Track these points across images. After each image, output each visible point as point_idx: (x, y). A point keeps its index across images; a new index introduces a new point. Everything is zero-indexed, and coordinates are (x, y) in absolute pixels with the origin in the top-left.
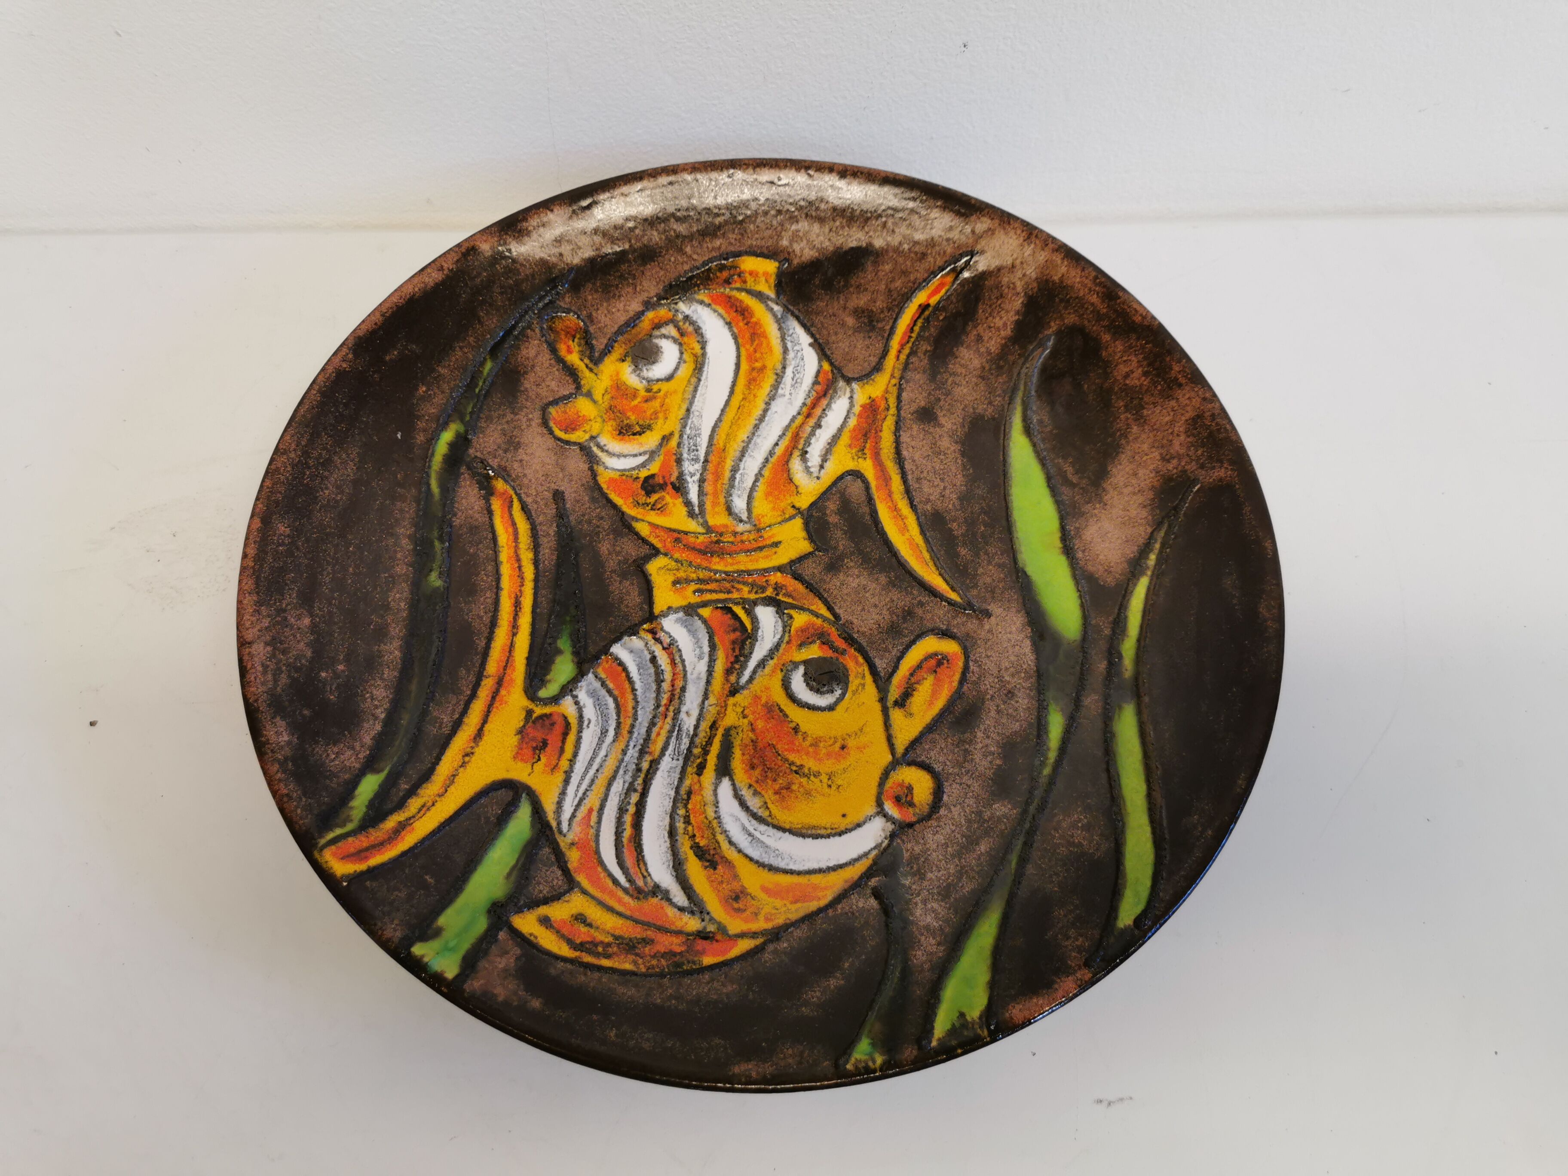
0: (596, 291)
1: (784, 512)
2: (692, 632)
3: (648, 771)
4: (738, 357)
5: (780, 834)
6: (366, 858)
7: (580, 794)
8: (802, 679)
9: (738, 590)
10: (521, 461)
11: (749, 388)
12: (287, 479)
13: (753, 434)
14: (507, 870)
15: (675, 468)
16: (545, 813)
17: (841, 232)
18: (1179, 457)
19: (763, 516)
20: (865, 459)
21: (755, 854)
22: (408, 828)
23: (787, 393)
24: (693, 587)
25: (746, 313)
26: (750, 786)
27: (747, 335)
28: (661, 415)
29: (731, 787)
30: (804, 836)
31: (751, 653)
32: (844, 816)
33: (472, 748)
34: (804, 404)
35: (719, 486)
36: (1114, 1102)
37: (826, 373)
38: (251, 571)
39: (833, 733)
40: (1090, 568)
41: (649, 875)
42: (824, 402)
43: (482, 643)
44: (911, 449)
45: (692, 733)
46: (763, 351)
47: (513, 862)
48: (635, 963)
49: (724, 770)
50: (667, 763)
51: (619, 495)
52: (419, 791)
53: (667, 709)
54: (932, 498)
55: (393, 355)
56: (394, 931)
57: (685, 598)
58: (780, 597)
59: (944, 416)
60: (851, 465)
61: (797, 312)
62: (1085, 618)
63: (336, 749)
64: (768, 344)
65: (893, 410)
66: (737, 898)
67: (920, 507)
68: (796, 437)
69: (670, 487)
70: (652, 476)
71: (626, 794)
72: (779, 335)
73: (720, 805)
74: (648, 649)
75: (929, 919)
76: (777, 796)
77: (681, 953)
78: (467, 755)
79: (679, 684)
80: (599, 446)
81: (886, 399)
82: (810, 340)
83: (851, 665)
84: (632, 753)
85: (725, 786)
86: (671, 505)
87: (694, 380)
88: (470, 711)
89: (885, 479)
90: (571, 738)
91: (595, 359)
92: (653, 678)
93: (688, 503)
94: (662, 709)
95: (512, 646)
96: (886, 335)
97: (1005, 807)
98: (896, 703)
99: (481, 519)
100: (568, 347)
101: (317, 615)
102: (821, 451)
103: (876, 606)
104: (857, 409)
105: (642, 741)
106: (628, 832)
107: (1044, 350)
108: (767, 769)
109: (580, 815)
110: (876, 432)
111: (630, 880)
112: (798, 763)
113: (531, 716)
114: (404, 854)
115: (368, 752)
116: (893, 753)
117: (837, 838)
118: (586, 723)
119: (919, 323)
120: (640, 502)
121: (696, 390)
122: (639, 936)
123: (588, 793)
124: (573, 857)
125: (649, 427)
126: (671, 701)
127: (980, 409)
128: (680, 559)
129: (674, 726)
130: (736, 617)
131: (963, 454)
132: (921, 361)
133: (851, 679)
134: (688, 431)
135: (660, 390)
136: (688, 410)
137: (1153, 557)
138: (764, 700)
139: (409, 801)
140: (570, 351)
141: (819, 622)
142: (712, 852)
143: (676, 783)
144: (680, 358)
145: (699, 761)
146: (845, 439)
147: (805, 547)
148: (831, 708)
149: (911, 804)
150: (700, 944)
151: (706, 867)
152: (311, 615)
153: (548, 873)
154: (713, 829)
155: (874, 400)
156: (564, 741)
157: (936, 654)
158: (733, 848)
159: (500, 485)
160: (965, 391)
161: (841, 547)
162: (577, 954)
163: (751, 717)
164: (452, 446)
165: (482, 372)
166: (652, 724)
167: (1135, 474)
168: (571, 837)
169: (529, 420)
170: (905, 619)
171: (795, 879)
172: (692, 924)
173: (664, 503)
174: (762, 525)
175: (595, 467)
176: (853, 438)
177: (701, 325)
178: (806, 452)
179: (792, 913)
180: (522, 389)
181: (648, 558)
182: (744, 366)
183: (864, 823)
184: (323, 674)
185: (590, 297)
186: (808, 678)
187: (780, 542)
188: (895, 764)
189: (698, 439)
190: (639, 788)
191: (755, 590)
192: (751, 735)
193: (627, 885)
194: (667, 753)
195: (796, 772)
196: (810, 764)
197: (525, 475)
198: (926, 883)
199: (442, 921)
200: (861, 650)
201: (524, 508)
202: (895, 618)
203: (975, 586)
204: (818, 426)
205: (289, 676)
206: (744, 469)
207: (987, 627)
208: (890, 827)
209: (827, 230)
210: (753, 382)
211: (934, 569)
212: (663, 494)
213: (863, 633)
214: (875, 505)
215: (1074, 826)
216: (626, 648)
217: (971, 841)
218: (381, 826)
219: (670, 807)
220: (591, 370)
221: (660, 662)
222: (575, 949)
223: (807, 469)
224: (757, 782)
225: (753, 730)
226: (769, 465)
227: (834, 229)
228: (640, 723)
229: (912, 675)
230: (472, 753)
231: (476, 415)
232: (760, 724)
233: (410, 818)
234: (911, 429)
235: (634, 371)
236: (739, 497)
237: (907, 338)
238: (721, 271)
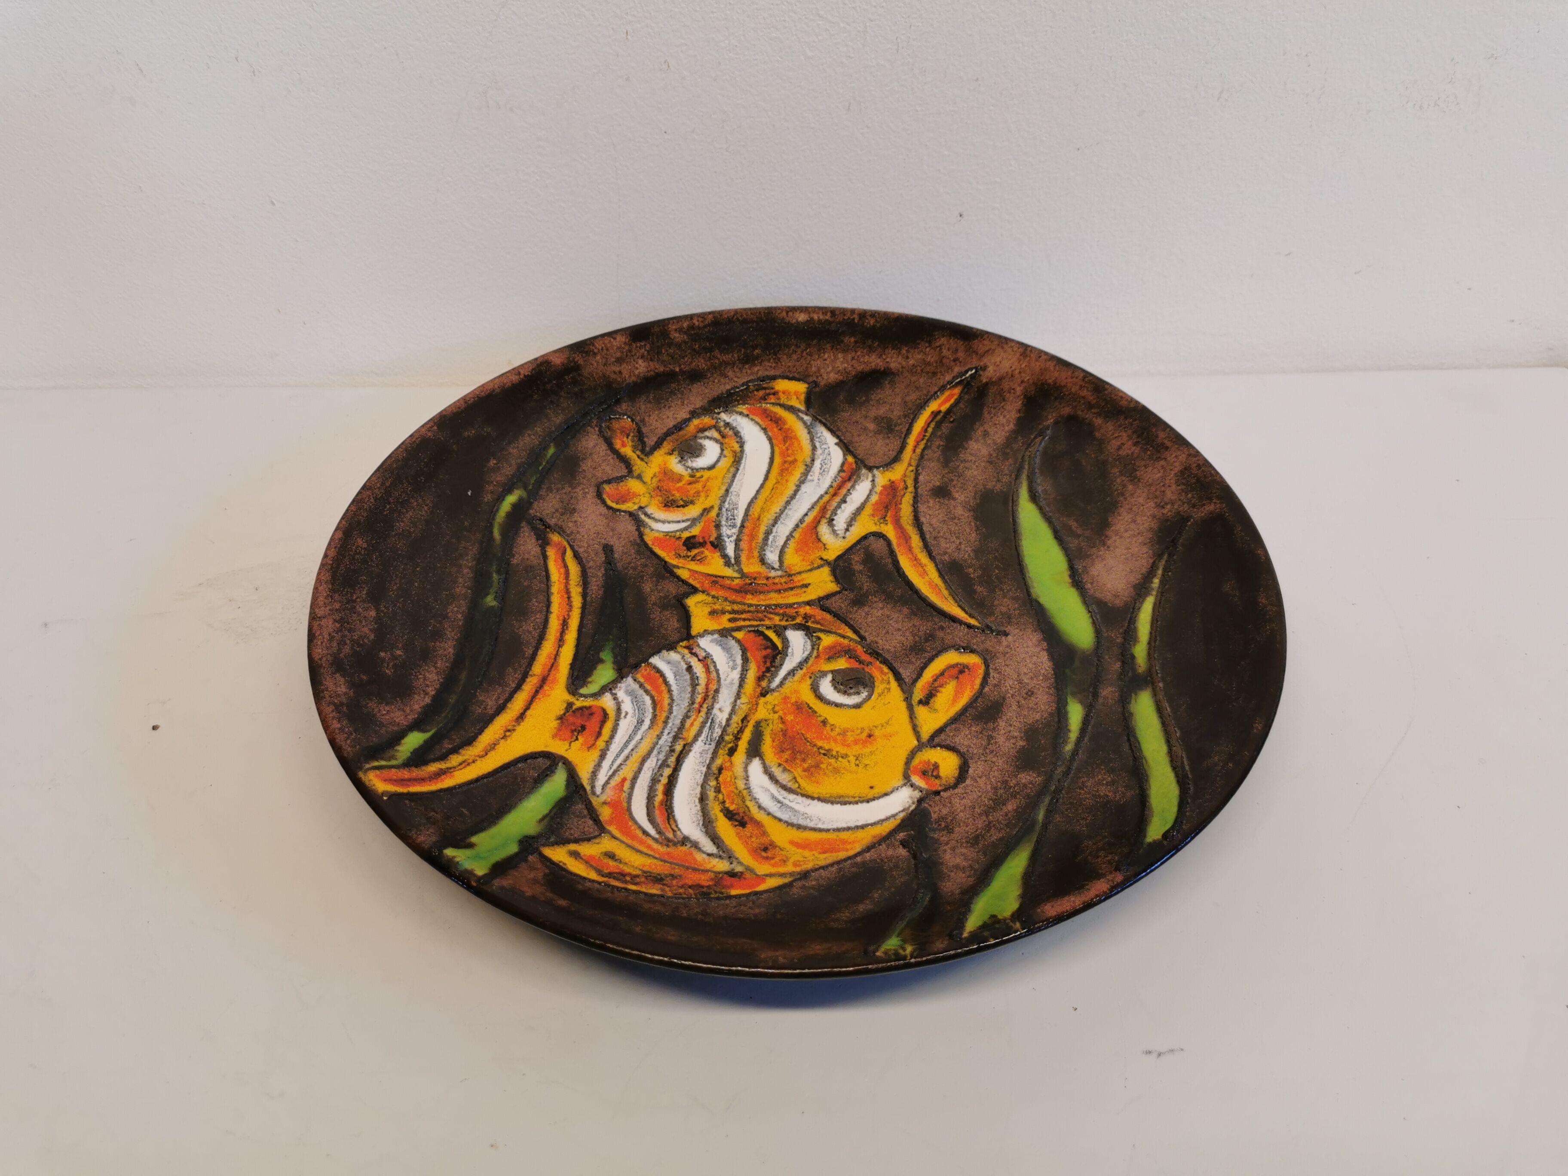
0: (650, 402)
1: (812, 563)
2: (727, 649)
3: (681, 752)
4: (772, 453)
5: (809, 801)
6: (408, 786)
7: (615, 767)
8: (830, 684)
9: (770, 619)
10: (576, 522)
11: (782, 475)
12: (370, 507)
13: (785, 508)
14: (540, 816)
15: (714, 532)
16: (580, 779)
17: (862, 360)
18: (1173, 503)
19: (794, 566)
20: (887, 524)
21: (784, 816)
22: (449, 774)
23: (816, 479)
24: (728, 616)
25: (780, 422)
26: (780, 765)
27: (781, 438)
28: (703, 494)
29: (761, 766)
30: (832, 803)
31: (782, 665)
32: (872, 788)
33: (514, 726)
34: (831, 486)
35: (754, 544)
36: (1164, 1053)
37: (851, 464)
38: (329, 567)
39: (860, 726)
40: (1098, 595)
41: (679, 830)
42: (849, 485)
43: (529, 651)
44: (928, 517)
45: (724, 723)
46: (794, 449)
47: (545, 811)
48: (662, 890)
49: (754, 751)
50: (698, 747)
51: (663, 550)
52: (461, 751)
53: (701, 706)
54: (949, 551)
55: (470, 433)
56: (427, 837)
57: (720, 624)
58: (809, 624)
59: (958, 492)
60: (874, 529)
61: (824, 421)
62: (1098, 633)
63: (387, 708)
64: (799, 444)
65: (911, 489)
66: (765, 849)
67: (938, 558)
68: (824, 509)
69: (709, 545)
70: (694, 537)
71: (659, 768)
72: (808, 438)
73: (750, 779)
74: (684, 661)
75: (958, 860)
76: (806, 773)
77: (708, 887)
78: (509, 731)
79: (713, 687)
80: (646, 514)
81: (905, 481)
82: (836, 441)
83: (876, 674)
84: (666, 739)
85: (756, 766)
86: (710, 557)
87: (732, 470)
88: (514, 699)
89: (904, 537)
90: (609, 726)
91: (646, 451)
92: (689, 682)
93: (725, 556)
94: (696, 706)
95: (557, 655)
96: (903, 436)
97: (1030, 775)
98: (920, 702)
99: (536, 561)
100: (623, 442)
101: (383, 611)
102: (847, 519)
103: (899, 630)
104: (878, 489)
105: (676, 730)
106: (659, 797)
107: (1044, 439)
108: (794, 753)
109: (613, 783)
110: (896, 505)
111: (659, 832)
112: (827, 748)
113: (571, 707)
114: (441, 790)
115: (416, 716)
116: (918, 738)
117: (865, 805)
118: (623, 714)
119: (933, 425)
120: (682, 555)
121: (734, 476)
122: (666, 872)
123: (622, 767)
124: (605, 813)
125: (692, 502)
126: (705, 700)
127: (990, 486)
128: (716, 595)
129: (708, 718)
130: (767, 638)
131: (976, 518)
132: (935, 453)
133: (876, 684)
134: (726, 505)
135: (702, 477)
136: (727, 491)
137: (1156, 582)
138: (793, 700)
139: (451, 756)
140: (624, 445)
141: (846, 641)
142: (741, 815)
143: (708, 762)
144: (721, 454)
145: (730, 745)
146: (868, 510)
147: (833, 587)
148: (857, 706)
149: (938, 777)
150: (728, 880)
151: (736, 826)
152: (378, 610)
153: (580, 822)
154: (743, 798)
155: (893, 482)
156: (601, 728)
157: (957, 664)
158: (762, 812)
159: (555, 538)
160: (975, 473)
161: (865, 588)
162: (605, 879)
163: (781, 713)
164: (515, 506)
165: (546, 455)
166: (686, 716)
167: (1134, 521)
168: (603, 798)
169: (585, 493)
170: (927, 640)
171: (824, 835)
172: (722, 866)
173: (703, 556)
174: (793, 572)
175: (642, 529)
176: (876, 509)
177: (740, 430)
178: (833, 520)
179: (821, 861)
180: (581, 470)
181: (687, 595)
182: (778, 460)
183: (892, 792)
184: (382, 654)
185: (643, 407)
186: (835, 684)
187: (809, 584)
188: (920, 747)
189: (736, 511)
190: (672, 765)
191: (785, 619)
192: (781, 726)
193: (657, 836)
194: (700, 739)
195: (824, 754)
196: (837, 748)
197: (578, 532)
198: (953, 836)
199: (474, 839)
200: (885, 662)
201: (576, 555)
202: (917, 639)
203: (992, 614)
204: (844, 501)
205: (352, 648)
206: (776, 532)
207: (1005, 643)
208: (917, 794)
209: (849, 357)
210: (785, 470)
211: (952, 602)
212: (703, 549)
213: (888, 651)
214: (896, 556)
215: (1099, 783)
216: (663, 660)
217: (998, 803)
218: (423, 768)
219: (702, 780)
220: (642, 460)
221: (695, 670)
222: (603, 876)
223: (834, 532)
224: (786, 762)
225: (783, 723)
226: (800, 530)
227: (856, 357)
228: (675, 716)
229: (935, 680)
230: (514, 730)
231: (539, 484)
232: (790, 718)
233: (451, 768)
234: (928, 502)
235: (680, 462)
236: (772, 552)
237: (921, 437)
238: (757, 390)
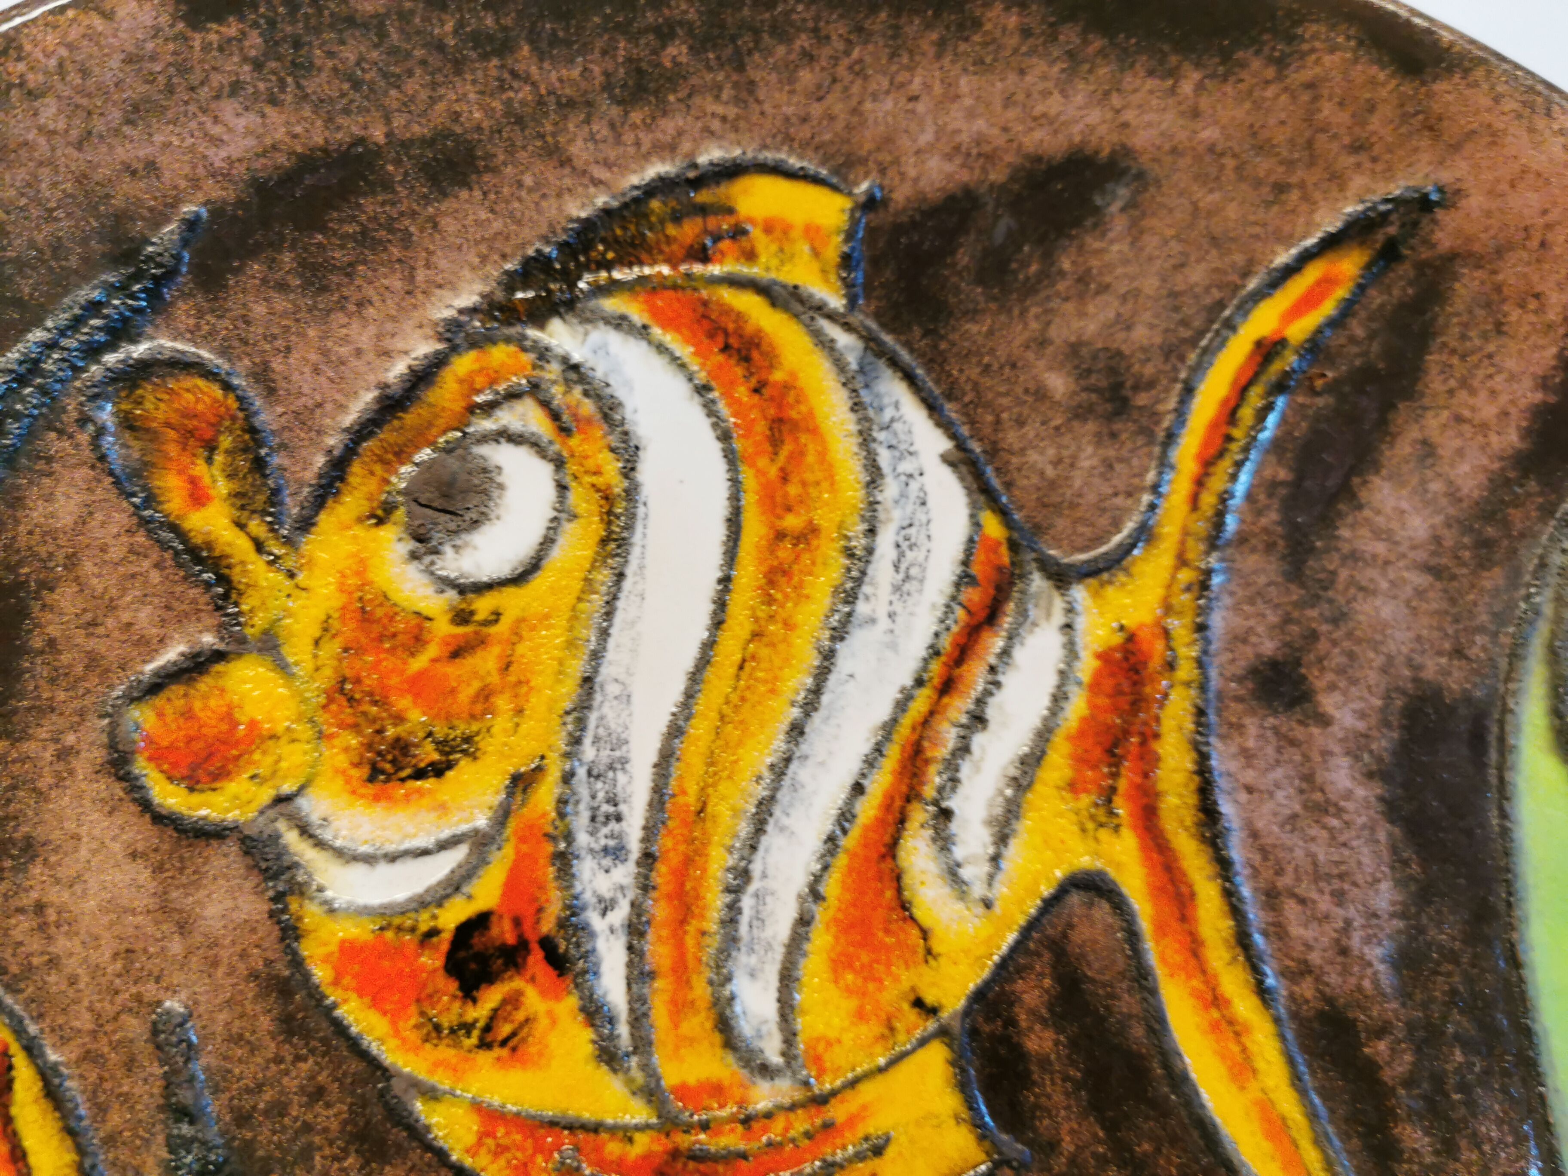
0: (282, 287)
1: (891, 1027)
4: (735, 498)
10: (40, 908)
11: (771, 602)
13: (788, 754)
15: (552, 886)
17: (1041, 105)
19: (829, 1044)
20: (1117, 829)
23: (883, 616)
25: (755, 355)
27: (761, 427)
28: (503, 703)
34: (933, 651)
35: (690, 942)
37: (993, 547)
42: (992, 645)
46: (809, 477)
51: (376, 1003)
54: (1316, 959)
59: (1332, 687)
60: (1079, 857)
61: (905, 355)
64: (823, 455)
65: (1187, 667)
67: (1282, 989)
68: (915, 762)
69: (536, 959)
70: (483, 921)
72: (853, 427)
80: (305, 831)
81: (1167, 633)
82: (945, 444)
86: (543, 1022)
87: (604, 576)
89: (1179, 897)
91: (287, 522)
93: (595, 1014)
96: (1160, 432)
100: (194, 482)
102: (991, 805)
104: (1086, 667)
110: (1144, 743)
119: (1256, 396)
120: (445, 1022)
121: (609, 609)
125: (468, 747)
127: (1431, 671)
131: (1392, 813)
134: (588, 752)
135: (496, 616)
136: (588, 681)
140: (198, 498)
144: (560, 506)
146: (1058, 766)
147: (962, 1147)
155: (1131, 638)
160: (1388, 612)
169: (64, 754)
173: (520, 1016)
174: (828, 1079)
175: (293, 907)
176: (1080, 761)
177: (620, 396)
178: (947, 813)
180: (35, 644)
182: (753, 528)
185: (259, 310)
187: (889, 1142)
189: (621, 778)
197: (53, 963)
204: (978, 722)
206: (764, 876)
210: (782, 580)
212: (518, 984)
214: (1154, 990)
220: (274, 560)
223: (953, 870)
226: (841, 861)
227: (1020, 97)
234: (1239, 728)
235: (414, 556)
236: (752, 975)
237: (1218, 441)
238: (677, 218)
